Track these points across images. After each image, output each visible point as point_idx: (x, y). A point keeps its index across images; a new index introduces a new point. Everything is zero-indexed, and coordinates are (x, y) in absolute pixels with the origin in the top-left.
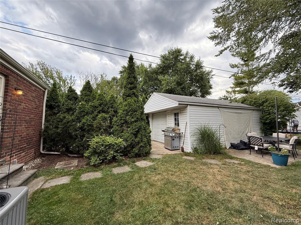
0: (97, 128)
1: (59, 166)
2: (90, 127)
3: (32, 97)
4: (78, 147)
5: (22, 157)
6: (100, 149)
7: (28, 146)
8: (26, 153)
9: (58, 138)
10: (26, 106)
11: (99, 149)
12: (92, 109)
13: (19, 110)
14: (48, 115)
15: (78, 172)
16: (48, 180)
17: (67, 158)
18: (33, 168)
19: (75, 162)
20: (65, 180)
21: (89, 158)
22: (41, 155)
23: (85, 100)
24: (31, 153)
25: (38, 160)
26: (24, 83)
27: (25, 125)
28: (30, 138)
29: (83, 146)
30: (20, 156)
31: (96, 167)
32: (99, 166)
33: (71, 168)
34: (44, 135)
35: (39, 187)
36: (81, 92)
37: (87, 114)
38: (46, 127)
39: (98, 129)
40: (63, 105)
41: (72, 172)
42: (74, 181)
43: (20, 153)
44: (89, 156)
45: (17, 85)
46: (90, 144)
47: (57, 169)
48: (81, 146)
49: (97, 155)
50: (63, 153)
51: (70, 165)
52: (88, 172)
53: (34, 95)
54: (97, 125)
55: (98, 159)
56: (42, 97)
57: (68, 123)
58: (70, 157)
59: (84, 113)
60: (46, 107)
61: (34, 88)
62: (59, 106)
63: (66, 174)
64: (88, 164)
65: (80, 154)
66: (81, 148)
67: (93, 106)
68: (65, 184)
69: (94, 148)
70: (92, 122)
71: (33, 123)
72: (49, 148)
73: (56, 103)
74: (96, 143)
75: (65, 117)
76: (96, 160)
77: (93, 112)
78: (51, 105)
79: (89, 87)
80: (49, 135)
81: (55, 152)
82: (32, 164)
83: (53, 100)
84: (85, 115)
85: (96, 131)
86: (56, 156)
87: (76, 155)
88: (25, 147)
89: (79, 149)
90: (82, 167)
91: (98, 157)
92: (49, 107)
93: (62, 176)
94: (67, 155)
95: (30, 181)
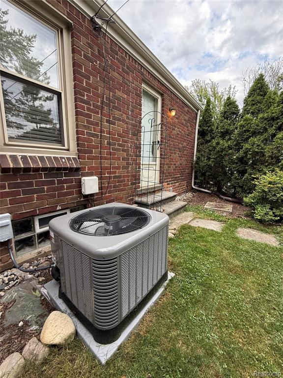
0: (272, 159)
1: (209, 205)
2: (258, 157)
3: (185, 120)
4: (235, 187)
5: (176, 187)
6: (278, 195)
7: (181, 177)
8: (179, 184)
9: (210, 172)
10: (179, 131)
11: (275, 195)
12: (265, 124)
13: (173, 135)
14: (199, 143)
15: (233, 222)
16: (197, 218)
17: (218, 200)
18: (184, 201)
19: (229, 207)
20: (215, 226)
21: (252, 206)
22: (193, 190)
23: (252, 112)
24: (184, 185)
25: (190, 194)
26: (177, 102)
27: (178, 154)
28: (183, 169)
29: (242, 187)
30: (175, 185)
31: (265, 225)
32: (270, 225)
33: (223, 213)
34: (195, 167)
35: (187, 222)
36: (246, 101)
37: (254, 134)
38: (198, 158)
39: (274, 160)
40: (217, 128)
41: (224, 219)
42: (227, 233)
43: (175, 183)
44: (253, 203)
45: (171, 105)
46: (256, 183)
47: (206, 209)
48: (239, 187)
49: (268, 206)
50: (214, 192)
51: (222, 209)
52: (250, 227)
53: (186, 118)
54: (272, 152)
55: (271, 213)
56: (195, 121)
57: (222, 152)
58: (222, 199)
59: (248, 133)
60: (198, 134)
61: (186, 109)
62: (212, 130)
63: (216, 218)
64: (251, 216)
65: (236, 198)
66: (238, 189)
67: (266, 119)
68: (214, 231)
69: (264, 191)
70: (262, 149)
71: (185, 152)
72: (199, 183)
73: (209, 127)
74: (270, 183)
75: (218, 143)
76: (265, 214)
77: (266, 129)
78: (204, 130)
79: (262, 87)
80: (200, 167)
81: (205, 189)
82: (183, 196)
83: (206, 124)
84: (250, 137)
85: (270, 164)
86: (206, 195)
87: (230, 199)
88: (179, 177)
89: (235, 191)
90: (238, 217)
91: (271, 209)
92: (202, 134)
93: (211, 220)
94: (218, 197)
95: (181, 212)
